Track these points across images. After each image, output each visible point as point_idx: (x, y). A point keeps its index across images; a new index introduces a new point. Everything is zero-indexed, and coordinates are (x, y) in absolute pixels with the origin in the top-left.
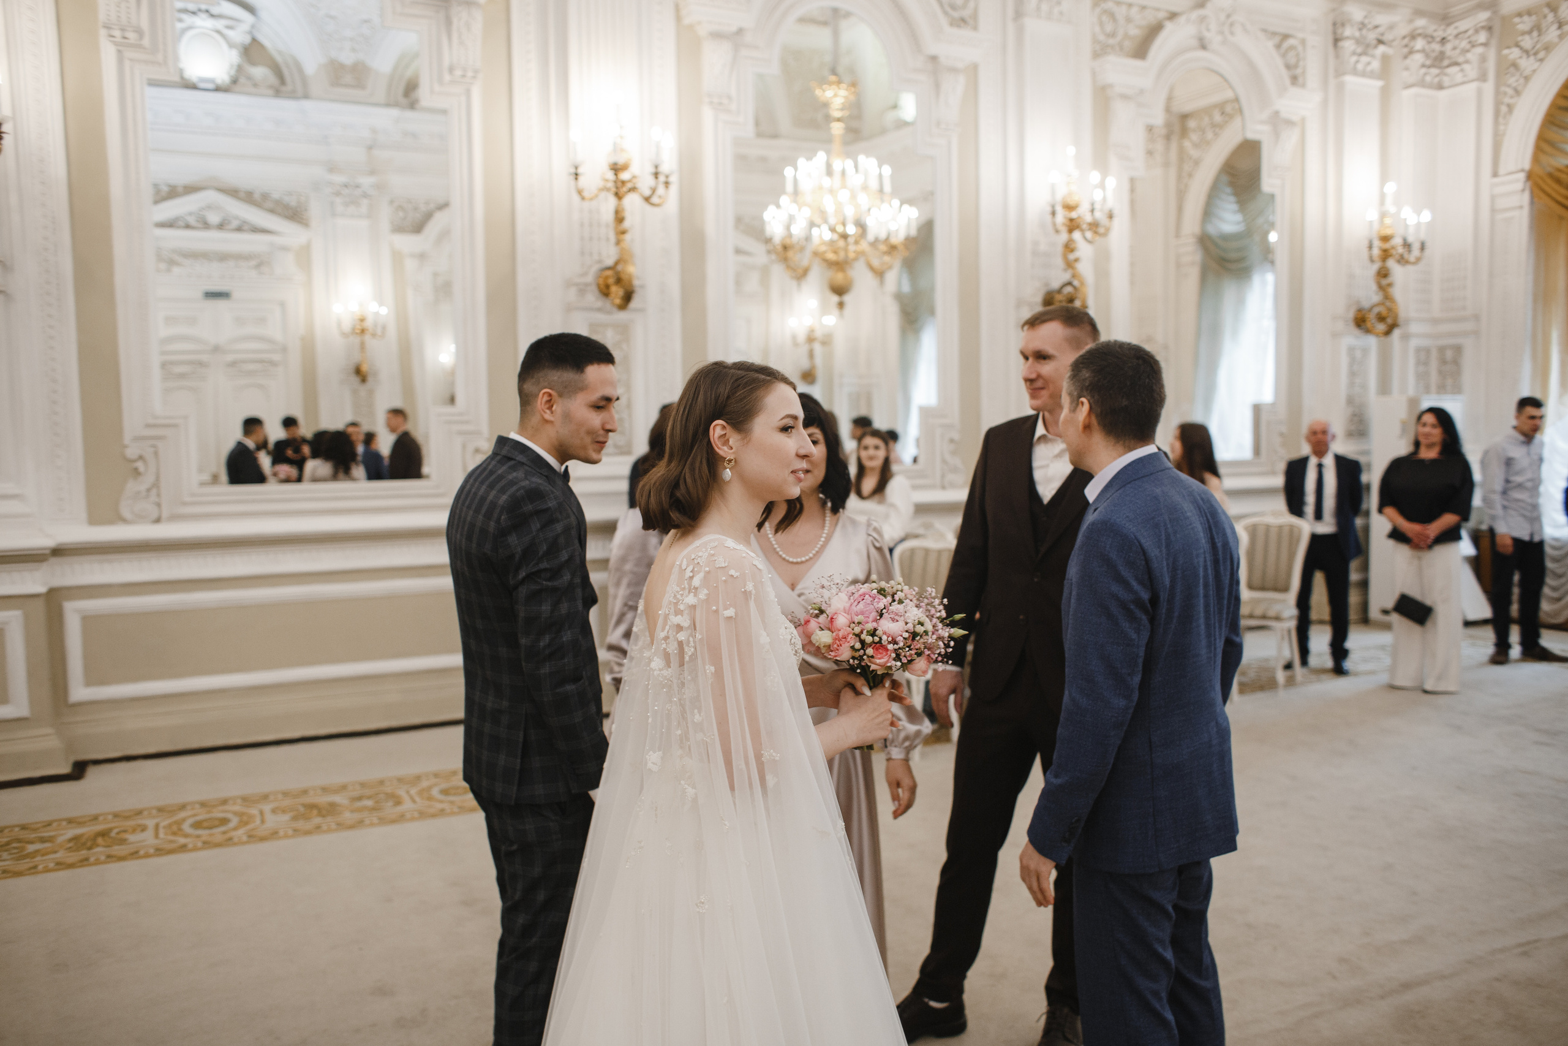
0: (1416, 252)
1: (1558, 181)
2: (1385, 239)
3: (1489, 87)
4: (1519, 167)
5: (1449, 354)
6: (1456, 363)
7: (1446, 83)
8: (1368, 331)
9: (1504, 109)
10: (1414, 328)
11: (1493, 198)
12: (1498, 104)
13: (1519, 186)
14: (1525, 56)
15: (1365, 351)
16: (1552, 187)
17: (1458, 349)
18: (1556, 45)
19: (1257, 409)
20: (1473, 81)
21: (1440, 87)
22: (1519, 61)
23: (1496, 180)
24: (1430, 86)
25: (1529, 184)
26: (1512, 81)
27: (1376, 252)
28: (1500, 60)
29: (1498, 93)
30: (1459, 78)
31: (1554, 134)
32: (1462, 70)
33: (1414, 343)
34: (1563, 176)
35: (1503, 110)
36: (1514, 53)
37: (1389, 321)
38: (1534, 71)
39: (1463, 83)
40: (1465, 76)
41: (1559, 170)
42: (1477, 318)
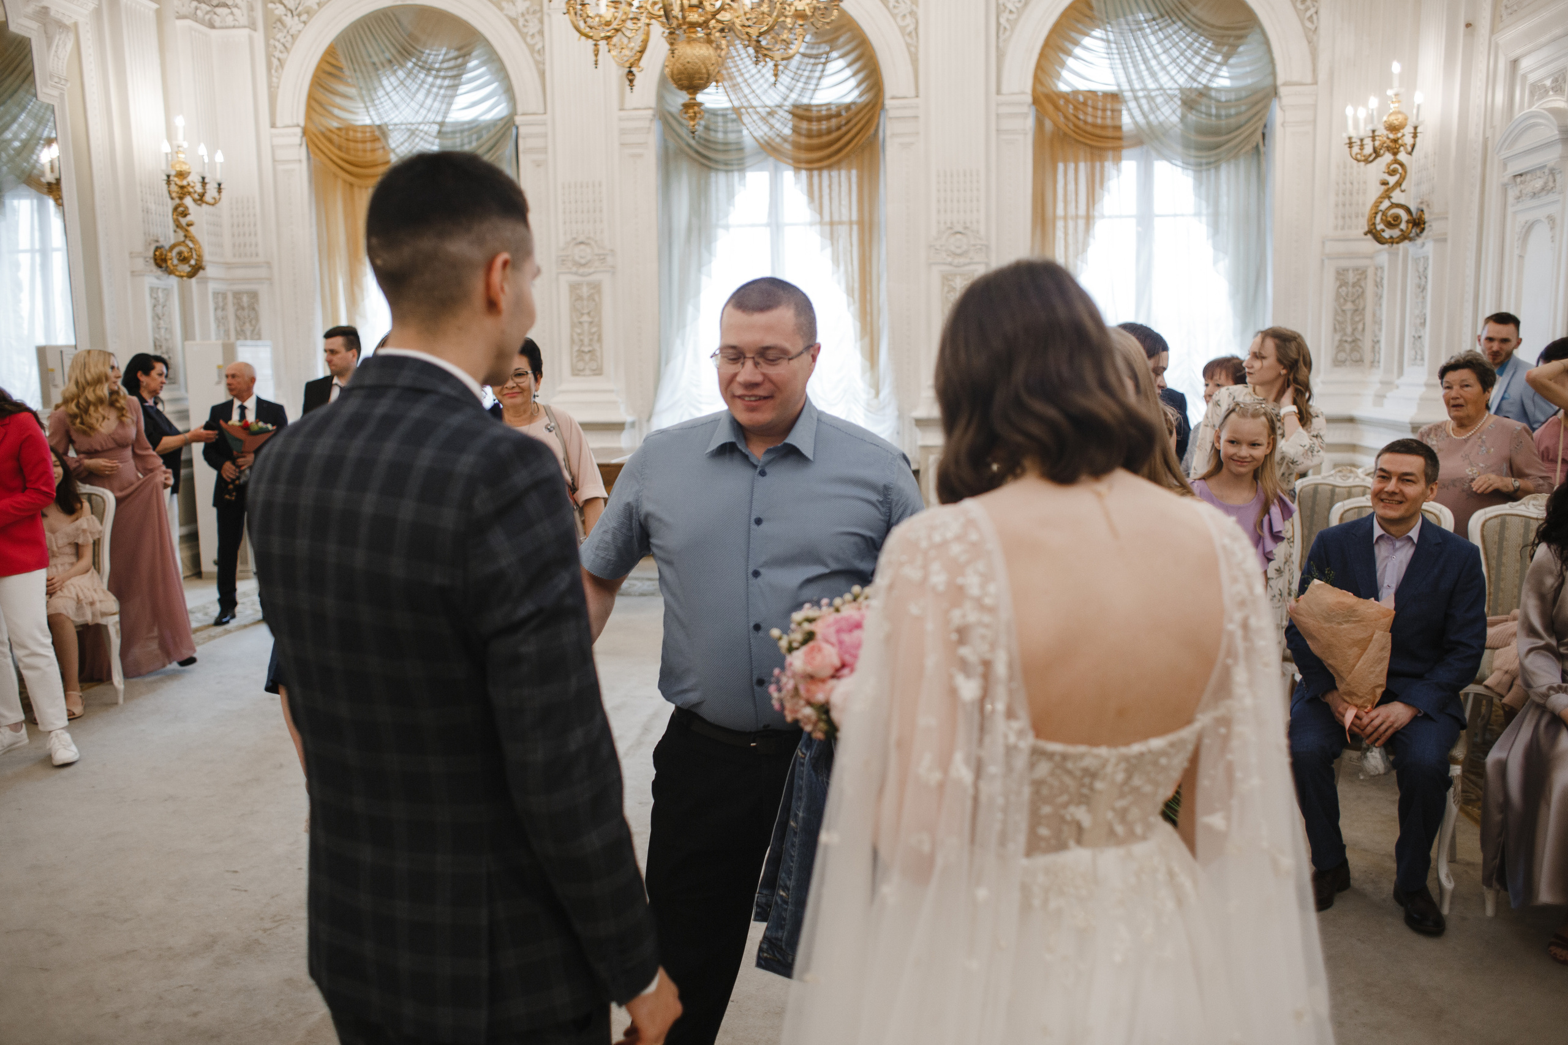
0: (211, 193)
1: (330, 141)
2: (181, 175)
3: (259, 36)
4: (295, 122)
5: (245, 299)
6: (253, 308)
7: (217, 24)
8: (170, 272)
9: (275, 62)
10: (210, 271)
11: (273, 148)
12: (269, 57)
13: (297, 140)
14: (289, 14)
15: (167, 292)
16: (325, 145)
17: (254, 296)
18: (316, 12)
19: (42, 353)
20: (245, 27)
21: (212, 26)
22: (284, 18)
23: (274, 131)
24: (202, 22)
25: (304, 139)
26: (279, 36)
27: (174, 188)
28: (267, 13)
29: (267, 45)
30: (230, 20)
31: (321, 95)
32: (232, 13)
33: (212, 286)
34: (335, 138)
35: (275, 65)
36: (280, 10)
37: (193, 262)
38: (300, 31)
39: (234, 27)
40: (235, 20)
41: (331, 131)
42: (269, 265)
